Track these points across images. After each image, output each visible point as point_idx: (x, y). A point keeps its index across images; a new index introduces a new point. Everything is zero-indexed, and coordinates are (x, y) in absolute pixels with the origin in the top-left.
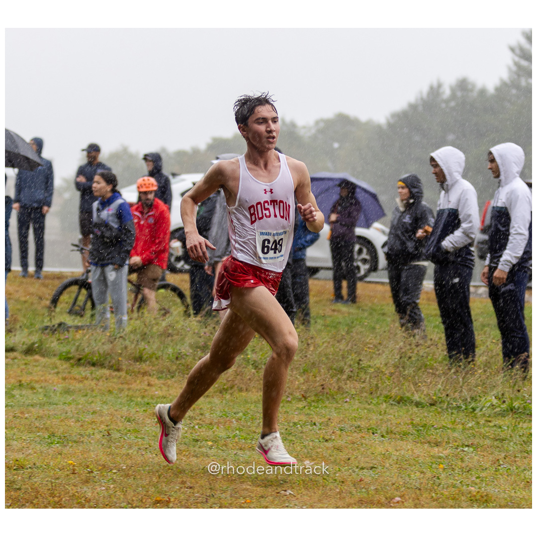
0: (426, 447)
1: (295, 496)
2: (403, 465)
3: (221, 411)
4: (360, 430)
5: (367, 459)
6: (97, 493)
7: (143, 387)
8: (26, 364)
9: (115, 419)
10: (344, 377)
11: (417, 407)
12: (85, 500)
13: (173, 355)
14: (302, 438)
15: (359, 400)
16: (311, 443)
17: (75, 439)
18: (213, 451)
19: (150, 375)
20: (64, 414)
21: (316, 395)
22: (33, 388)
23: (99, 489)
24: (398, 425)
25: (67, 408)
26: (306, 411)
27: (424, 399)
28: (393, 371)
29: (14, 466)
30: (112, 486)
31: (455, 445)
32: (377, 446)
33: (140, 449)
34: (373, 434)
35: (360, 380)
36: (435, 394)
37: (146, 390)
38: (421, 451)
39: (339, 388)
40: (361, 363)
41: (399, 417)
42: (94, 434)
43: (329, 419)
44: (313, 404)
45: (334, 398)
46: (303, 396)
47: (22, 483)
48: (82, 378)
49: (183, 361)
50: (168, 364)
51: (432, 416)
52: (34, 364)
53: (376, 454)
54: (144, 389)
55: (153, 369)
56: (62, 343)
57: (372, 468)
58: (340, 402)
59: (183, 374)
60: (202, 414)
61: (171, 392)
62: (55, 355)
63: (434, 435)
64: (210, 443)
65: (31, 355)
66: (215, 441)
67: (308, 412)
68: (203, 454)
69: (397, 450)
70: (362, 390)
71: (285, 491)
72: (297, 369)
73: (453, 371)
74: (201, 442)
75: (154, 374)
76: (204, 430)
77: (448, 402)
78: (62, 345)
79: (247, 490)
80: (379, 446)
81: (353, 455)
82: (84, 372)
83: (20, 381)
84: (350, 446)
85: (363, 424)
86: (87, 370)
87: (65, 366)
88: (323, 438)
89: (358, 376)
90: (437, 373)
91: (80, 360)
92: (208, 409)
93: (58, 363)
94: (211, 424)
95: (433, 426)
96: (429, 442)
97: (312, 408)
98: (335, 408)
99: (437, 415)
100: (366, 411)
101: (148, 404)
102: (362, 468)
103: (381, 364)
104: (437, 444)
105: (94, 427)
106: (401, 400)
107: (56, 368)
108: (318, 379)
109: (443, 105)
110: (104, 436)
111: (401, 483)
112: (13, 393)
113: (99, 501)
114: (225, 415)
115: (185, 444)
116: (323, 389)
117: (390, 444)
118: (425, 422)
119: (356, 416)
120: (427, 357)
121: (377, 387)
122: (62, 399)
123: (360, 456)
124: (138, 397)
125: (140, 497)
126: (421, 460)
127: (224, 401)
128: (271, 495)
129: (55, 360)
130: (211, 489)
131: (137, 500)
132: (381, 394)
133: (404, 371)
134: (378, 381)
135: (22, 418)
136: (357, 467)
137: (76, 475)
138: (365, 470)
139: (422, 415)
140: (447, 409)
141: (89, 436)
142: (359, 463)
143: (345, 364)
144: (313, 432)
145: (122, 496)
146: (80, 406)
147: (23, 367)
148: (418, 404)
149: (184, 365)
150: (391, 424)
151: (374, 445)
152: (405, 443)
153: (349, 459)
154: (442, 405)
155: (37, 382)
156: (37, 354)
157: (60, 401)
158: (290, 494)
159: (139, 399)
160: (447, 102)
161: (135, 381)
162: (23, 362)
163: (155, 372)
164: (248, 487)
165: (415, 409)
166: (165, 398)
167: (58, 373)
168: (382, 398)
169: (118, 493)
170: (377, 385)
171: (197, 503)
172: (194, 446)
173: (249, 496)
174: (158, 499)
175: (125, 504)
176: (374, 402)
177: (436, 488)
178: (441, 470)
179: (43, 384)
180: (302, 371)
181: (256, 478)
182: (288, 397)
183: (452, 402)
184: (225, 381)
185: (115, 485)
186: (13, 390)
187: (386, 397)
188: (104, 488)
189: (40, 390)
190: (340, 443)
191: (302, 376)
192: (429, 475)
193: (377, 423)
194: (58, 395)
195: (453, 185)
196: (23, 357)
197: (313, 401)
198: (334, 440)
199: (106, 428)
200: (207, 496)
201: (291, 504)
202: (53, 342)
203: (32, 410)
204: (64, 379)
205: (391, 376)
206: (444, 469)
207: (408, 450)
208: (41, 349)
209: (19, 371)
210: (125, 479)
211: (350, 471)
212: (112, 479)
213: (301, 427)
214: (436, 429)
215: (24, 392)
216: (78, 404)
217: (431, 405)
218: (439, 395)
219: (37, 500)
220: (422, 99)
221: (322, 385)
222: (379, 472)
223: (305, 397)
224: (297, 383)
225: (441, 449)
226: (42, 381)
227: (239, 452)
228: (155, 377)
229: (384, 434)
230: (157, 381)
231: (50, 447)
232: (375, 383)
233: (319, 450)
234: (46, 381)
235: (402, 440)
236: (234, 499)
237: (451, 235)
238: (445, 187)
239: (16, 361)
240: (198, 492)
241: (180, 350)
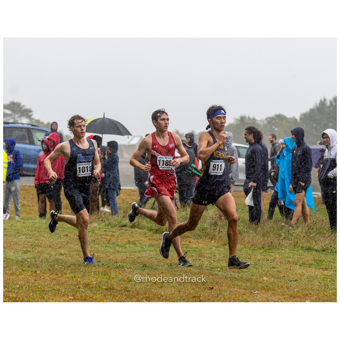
0: (321, 271)
1: (259, 294)
2: (311, 279)
3: (224, 254)
4: (290, 263)
5: (293, 276)
6: (166, 293)
7: (187, 243)
8: (131, 233)
9: (174, 258)
10: (282, 238)
11: (316, 252)
12: (160, 296)
13: (201, 228)
14: (262, 267)
15: (289, 249)
16: (266, 269)
17: (155, 267)
18: (220, 273)
19: (190, 238)
20: (150, 256)
21: (269, 246)
22: (135, 244)
23: (167, 291)
24: (307, 260)
25: (151, 253)
26: (264, 254)
27: (320, 248)
28: (305, 235)
29: (127, 280)
30: (173, 289)
31: (335, 270)
32: (298, 270)
33: (186, 272)
34: (296, 264)
35: (289, 239)
36: (325, 246)
37: (188, 245)
38: (319, 272)
39: (279, 243)
40: (290, 231)
41: (309, 257)
42: (164, 265)
43: (275, 258)
44: (267, 251)
45: (277, 248)
46: (262, 247)
47: (131, 288)
48: (158, 239)
49: (206, 231)
50: (198, 232)
51: (323, 256)
52: (135, 233)
53: (297, 274)
54: (187, 244)
55: (192, 234)
56: (148, 223)
57: (295, 281)
58: (280, 250)
59: (206, 237)
60: (215, 256)
61: (200, 245)
62: (145, 228)
63: (325, 265)
64: (219, 269)
65: (134, 228)
66: (221, 269)
67: (265, 254)
68: (216, 274)
69: (307, 272)
70: (290, 244)
71: (255, 291)
72: (259, 234)
73: (333, 235)
74: (215, 269)
75: (192, 237)
76: (216, 263)
77: (331, 250)
78: (148, 224)
79: (237, 291)
80: (299, 270)
81: (286, 274)
82: (159, 236)
83: (129, 241)
84: (285, 270)
85: (291, 260)
86: (160, 236)
87: (150, 233)
88: (272, 267)
89: (288, 237)
90: (326, 236)
91: (157, 230)
92: (218, 253)
93: (147, 232)
94: (219, 260)
95: (324, 261)
96: (322, 269)
97: (267, 253)
98: (278, 253)
99: (326, 255)
100: (292, 254)
101: (189, 251)
102: (291, 281)
103: (299, 232)
104: (326, 269)
105: (164, 262)
106: (309, 249)
107: (146, 234)
108: (269, 239)
109: (327, 110)
110: (169, 266)
111: (310, 288)
112: (126, 246)
113: (167, 296)
114: (226, 256)
115: (207, 270)
116: (272, 243)
117: (304, 269)
118: (320, 259)
119: (288, 256)
120: (321, 228)
121: (297, 243)
122: (149, 249)
123: (290, 275)
124: (184, 248)
125: (186, 295)
126: (319, 277)
127: (225, 250)
128: (248, 294)
129: (146, 230)
130: (220, 291)
131: (185, 296)
132: (299, 246)
133: (310, 235)
134: (298, 240)
135: (130, 258)
136: (289, 280)
137: (156, 285)
138: (292, 282)
139: (319, 256)
140: (331, 253)
141: (162, 266)
142: (289, 278)
143: (282, 232)
144: (267, 264)
145: (178, 294)
146: (157, 252)
147: (130, 234)
148: (316, 251)
149: (206, 233)
150: (304, 260)
151: (296, 270)
152: (311, 269)
153: (285, 276)
154: (328, 251)
155: (137, 241)
156: (137, 228)
157: (148, 250)
158: (257, 293)
159: (185, 249)
160: (329, 107)
161: (183, 240)
162: (130, 232)
163: (192, 236)
164: (237, 290)
165: (316, 253)
166: (197, 248)
167: (147, 236)
168: (300, 248)
169: (176, 293)
170: (297, 242)
171: (213, 297)
172: (211, 271)
173: (238, 294)
174: (195, 295)
175: (179, 298)
176: (296, 250)
177: (326, 290)
178: (328, 281)
179: (140, 242)
180: (262, 235)
181: (241, 285)
182: (255, 247)
183: (333, 249)
184: (225, 240)
185: (175, 289)
186: (126, 245)
187: (302, 247)
188: (169, 290)
189: (138, 245)
190: (280, 269)
191: (262, 238)
192: (323, 284)
193: (298, 259)
194: (147, 246)
195: (332, 147)
196: (131, 229)
197: (267, 249)
198: (277, 267)
199: (170, 262)
200: (218, 294)
201: (257, 297)
202: (144, 222)
203: (135, 254)
204: (149, 239)
205: (304, 238)
206: (330, 281)
207: (313, 272)
208: (139, 226)
209: (129, 236)
210: (179, 286)
211: (285, 282)
212: (173, 286)
213: (262, 261)
214: (326, 262)
215: (131, 246)
216: (157, 251)
217: (323, 251)
218: (327, 246)
219: (138, 296)
220: (317, 107)
221: (271, 242)
222: (299, 283)
223: (263, 248)
224: (259, 241)
225: (328, 272)
226: (139, 240)
227: (233, 273)
228: (192, 238)
229: (301, 265)
230: (193, 240)
231: (144, 271)
232: (296, 241)
233: (270, 272)
234: (141, 240)
235: (310, 267)
236: (230, 296)
237: (332, 171)
238: (329, 148)
239: (127, 231)
240: (214, 292)
241: (204, 225)
